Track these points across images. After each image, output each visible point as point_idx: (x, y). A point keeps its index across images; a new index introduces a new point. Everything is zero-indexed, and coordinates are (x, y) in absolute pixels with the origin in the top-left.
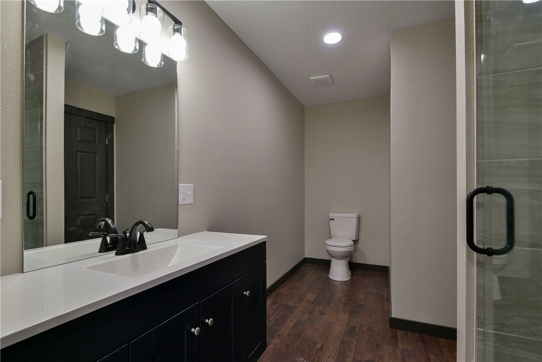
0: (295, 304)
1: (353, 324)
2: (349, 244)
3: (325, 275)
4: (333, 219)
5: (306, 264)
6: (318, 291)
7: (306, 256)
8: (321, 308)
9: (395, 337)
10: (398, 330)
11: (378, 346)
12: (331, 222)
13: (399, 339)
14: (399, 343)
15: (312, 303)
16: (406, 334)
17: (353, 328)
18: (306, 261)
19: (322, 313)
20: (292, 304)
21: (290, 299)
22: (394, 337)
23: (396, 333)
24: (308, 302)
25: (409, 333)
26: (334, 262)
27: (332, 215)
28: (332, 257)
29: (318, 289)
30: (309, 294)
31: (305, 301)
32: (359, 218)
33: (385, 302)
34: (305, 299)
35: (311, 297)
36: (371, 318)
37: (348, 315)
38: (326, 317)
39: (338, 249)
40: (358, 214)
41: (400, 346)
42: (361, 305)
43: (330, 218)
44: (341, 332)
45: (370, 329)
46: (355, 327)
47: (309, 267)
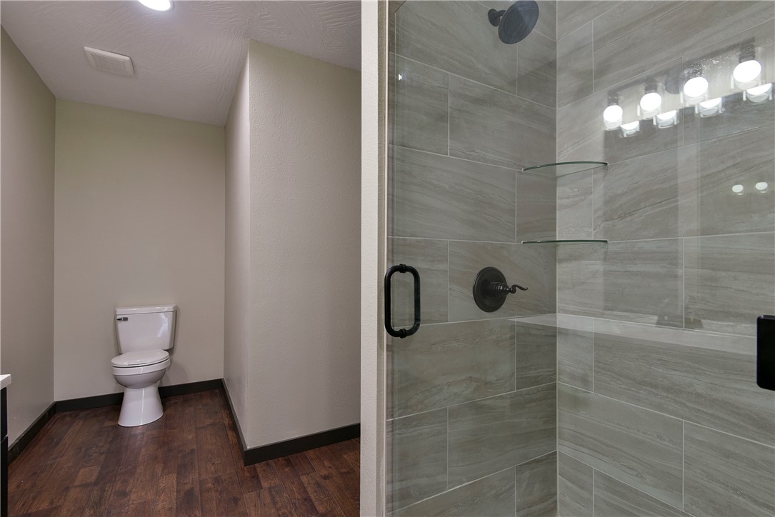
0: (52, 503)
1: (188, 487)
2: (160, 358)
3: (108, 423)
4: (126, 319)
5: (57, 416)
6: (104, 456)
7: (56, 399)
8: (118, 486)
9: (255, 477)
10: (257, 465)
11: (236, 500)
12: (121, 325)
13: (260, 476)
14: (262, 481)
15: (96, 484)
16: (268, 465)
17: (190, 493)
18: (58, 409)
19: (124, 494)
20: (44, 506)
21: (34, 498)
22: (253, 477)
23: (255, 469)
24: (86, 485)
25: (270, 461)
26: (130, 395)
27: (121, 312)
28: (126, 387)
29: (101, 454)
30: (82, 470)
31: (76, 486)
32: (176, 313)
33: (229, 432)
34: (77, 483)
35: (88, 473)
36: (214, 464)
37: (175, 476)
38: (133, 496)
39: (142, 370)
40: (174, 305)
41: (265, 484)
42: (193, 451)
43: (119, 317)
44: (171, 509)
45: (217, 481)
46: (192, 489)
47: (68, 419)
